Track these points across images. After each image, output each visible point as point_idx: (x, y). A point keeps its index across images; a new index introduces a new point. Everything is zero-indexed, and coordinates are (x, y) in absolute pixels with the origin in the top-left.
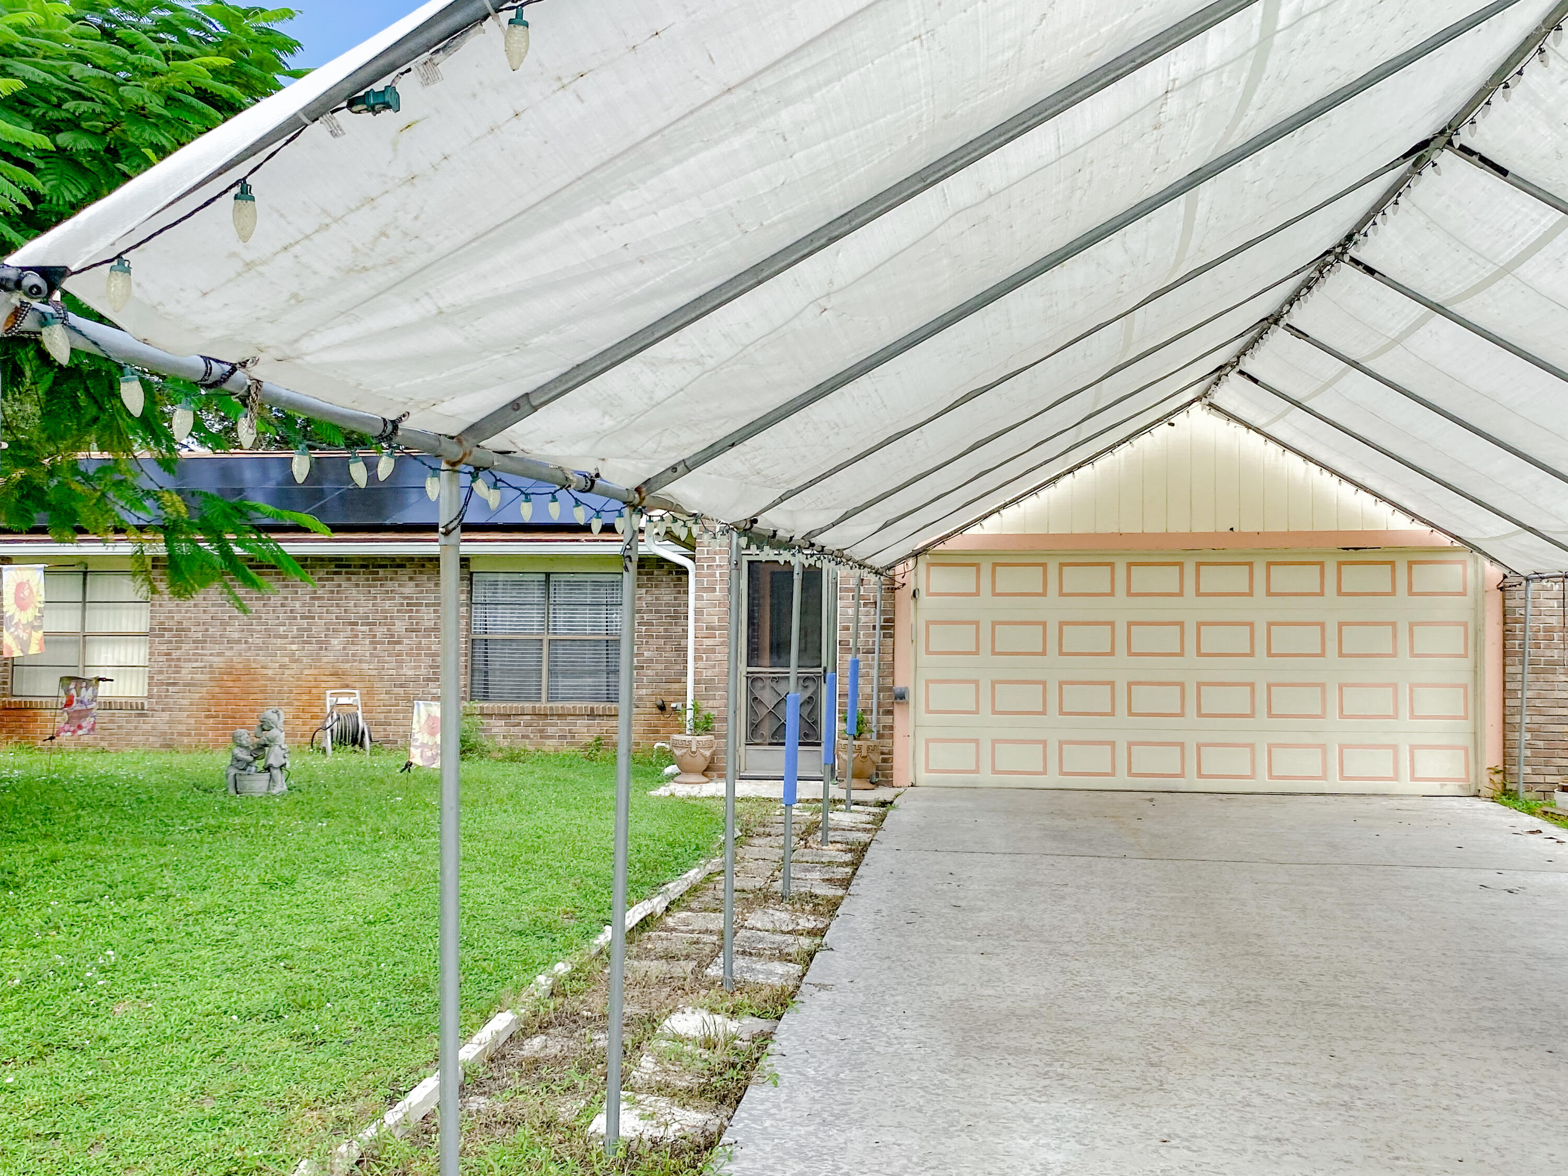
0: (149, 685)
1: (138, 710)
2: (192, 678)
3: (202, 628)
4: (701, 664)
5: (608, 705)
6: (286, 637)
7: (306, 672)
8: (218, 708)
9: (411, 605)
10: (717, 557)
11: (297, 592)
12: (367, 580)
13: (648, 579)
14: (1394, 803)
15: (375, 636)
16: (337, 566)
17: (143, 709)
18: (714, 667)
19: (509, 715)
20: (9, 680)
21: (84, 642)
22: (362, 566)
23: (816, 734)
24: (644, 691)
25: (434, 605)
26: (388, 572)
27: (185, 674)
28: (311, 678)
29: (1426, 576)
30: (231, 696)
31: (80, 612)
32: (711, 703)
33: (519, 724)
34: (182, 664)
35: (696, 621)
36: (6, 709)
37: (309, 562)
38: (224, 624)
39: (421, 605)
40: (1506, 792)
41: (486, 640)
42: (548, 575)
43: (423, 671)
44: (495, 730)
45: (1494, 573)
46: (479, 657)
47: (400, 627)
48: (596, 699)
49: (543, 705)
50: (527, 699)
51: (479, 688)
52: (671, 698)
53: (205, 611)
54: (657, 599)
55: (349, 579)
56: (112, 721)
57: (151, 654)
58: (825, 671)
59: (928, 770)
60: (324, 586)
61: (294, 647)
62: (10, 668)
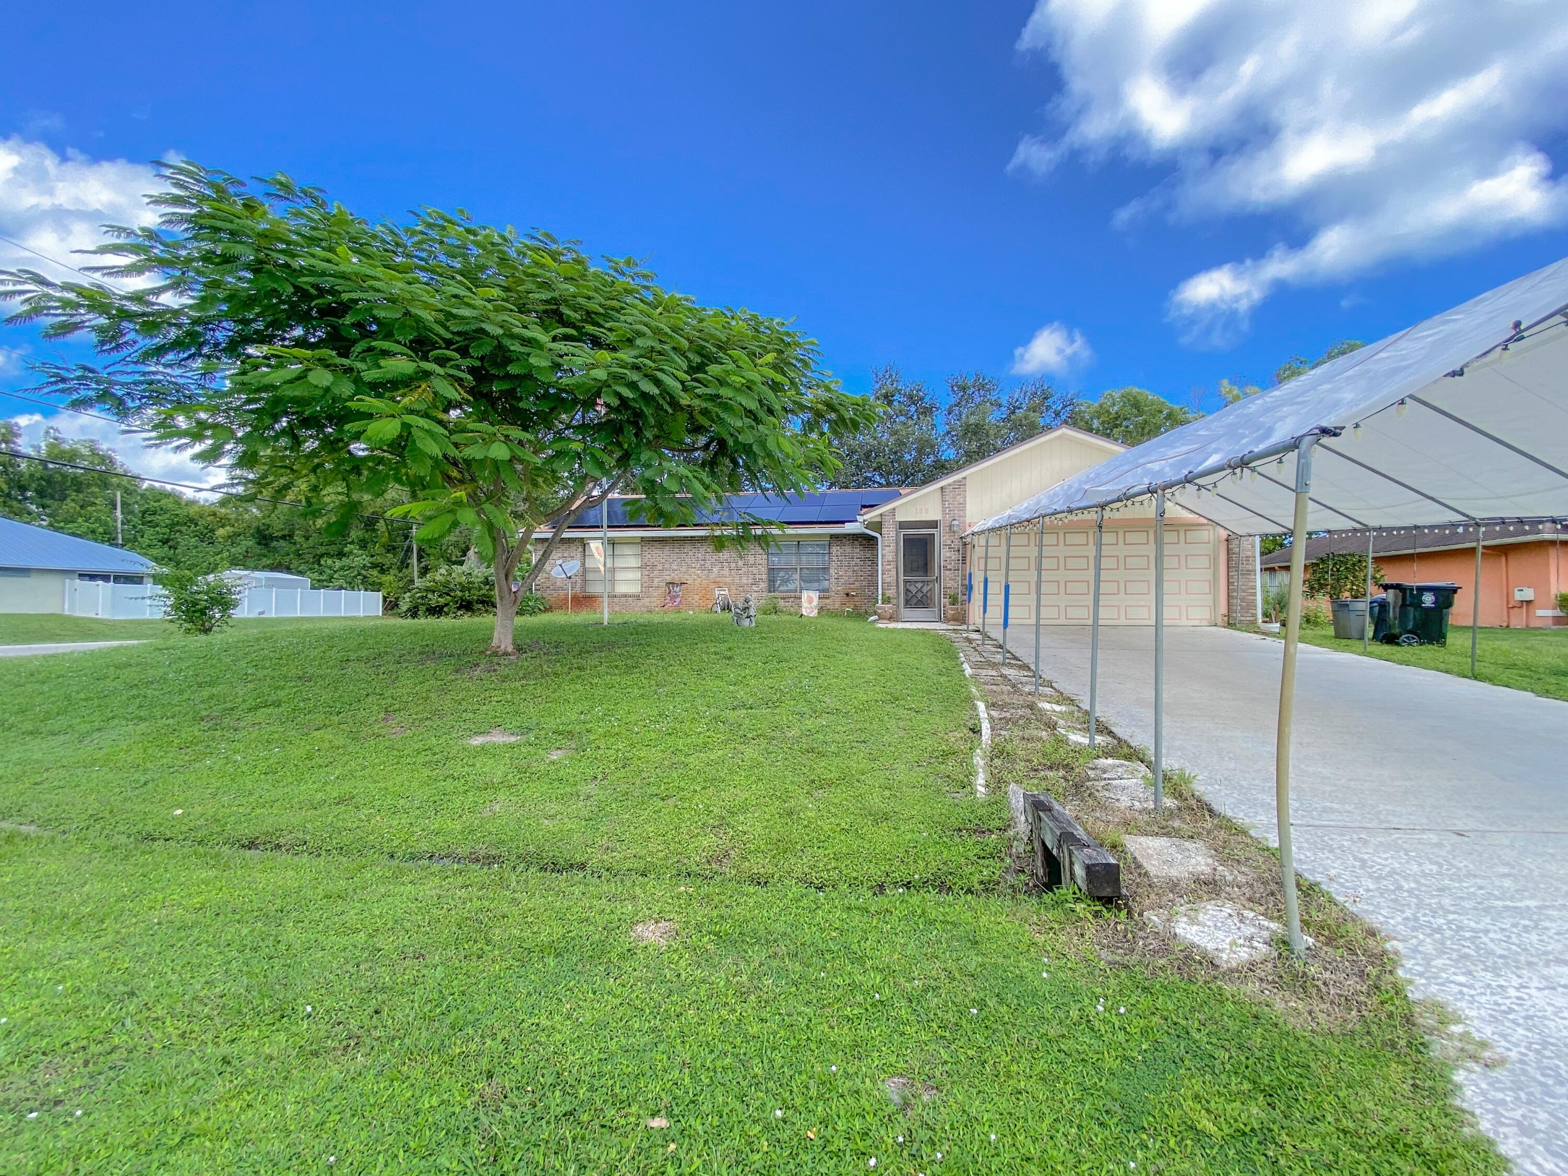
0: (641, 587)
1: (637, 597)
2: (658, 585)
3: (662, 565)
4: (885, 576)
5: (826, 594)
6: (696, 568)
7: (704, 582)
9: (745, 555)
10: (890, 533)
11: (699, 550)
13: (841, 543)
14: (1180, 629)
15: (730, 567)
17: (639, 597)
18: (890, 577)
19: (785, 598)
20: (590, 587)
21: (614, 571)
23: (933, 604)
24: (840, 588)
25: (753, 555)
27: (655, 584)
28: (705, 584)
29: (1192, 536)
31: (612, 559)
32: (889, 592)
33: (789, 602)
34: (654, 579)
35: (882, 558)
36: (584, 597)
38: (671, 563)
39: (749, 555)
40: (1229, 624)
41: (775, 568)
42: (800, 542)
43: (750, 581)
45: (1223, 534)
46: (772, 576)
47: (740, 563)
49: (798, 594)
50: (792, 591)
51: (773, 588)
52: (851, 591)
53: (663, 558)
54: (864, 550)
56: (626, 602)
57: (641, 575)
58: (936, 578)
61: (699, 572)
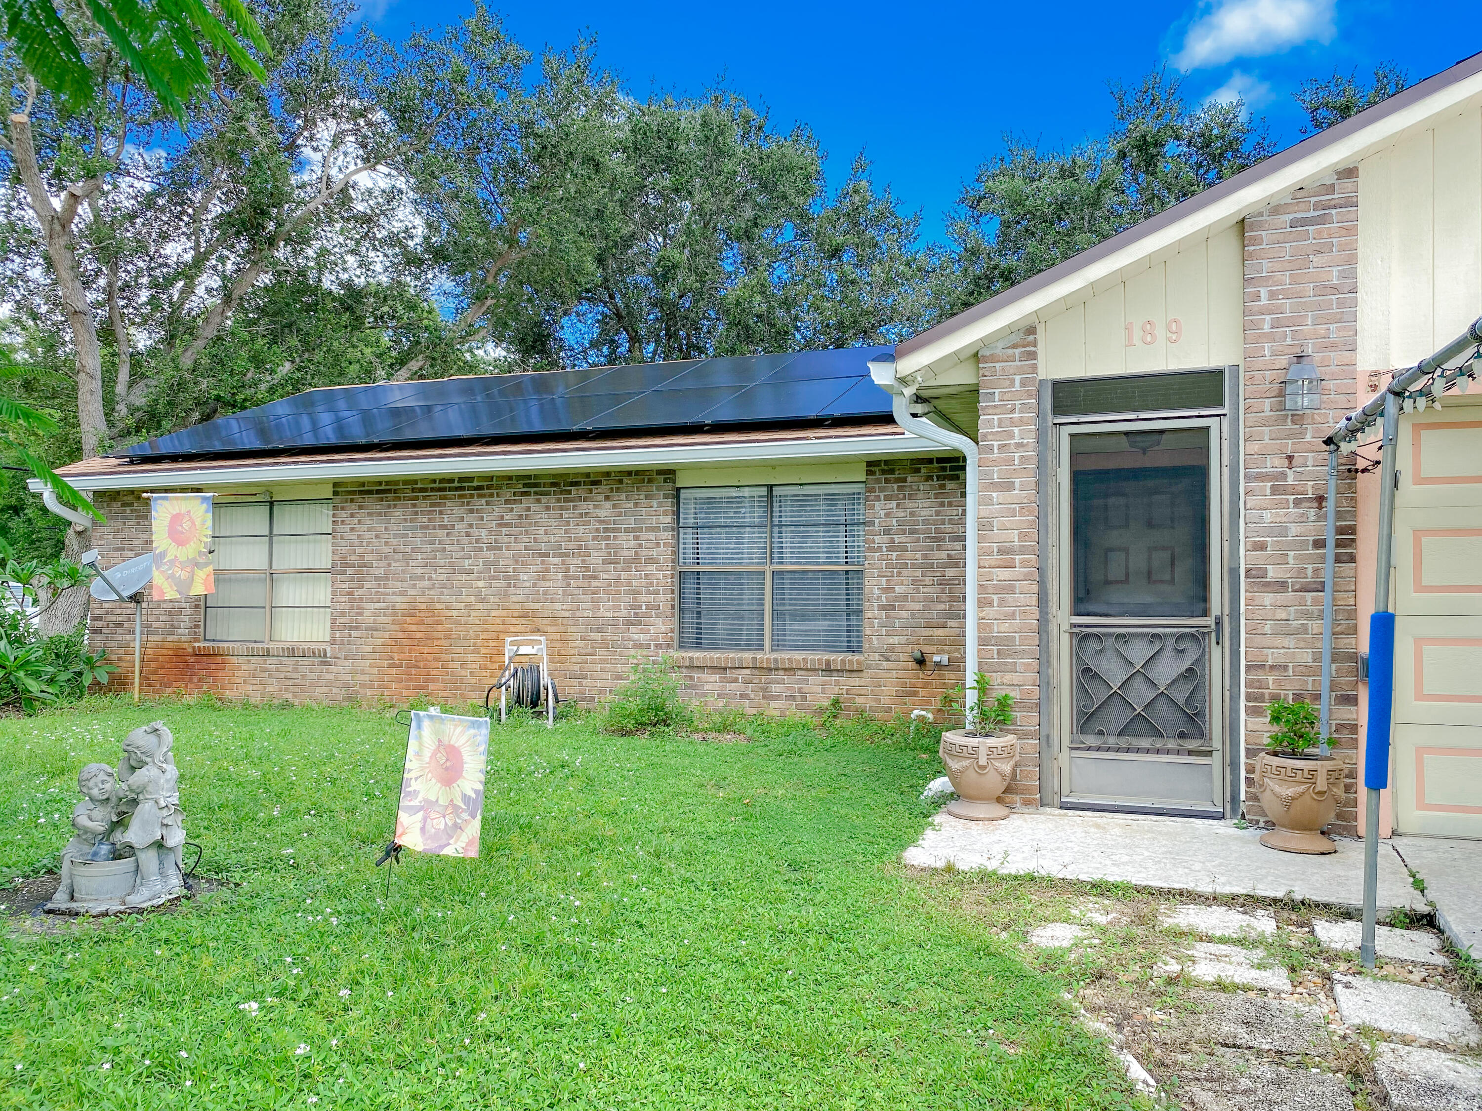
0: (332, 629)
1: (322, 658)
2: (375, 622)
3: (384, 563)
4: (988, 612)
5: (850, 656)
6: (471, 572)
7: (493, 613)
8: (402, 656)
9: (609, 530)
10: (1016, 430)
11: (482, 519)
12: (559, 501)
13: (900, 488)
15: (568, 570)
16: (525, 485)
17: (325, 656)
18: (1013, 616)
19: (725, 669)
20: (202, 624)
21: (272, 580)
22: (553, 484)
23: (1202, 735)
24: (896, 640)
25: (634, 530)
26: (581, 491)
27: (368, 618)
28: (498, 621)
30: (415, 642)
31: (266, 547)
32: (1008, 678)
33: (736, 681)
34: (365, 605)
35: (981, 539)
36: (196, 655)
37: (494, 482)
38: (407, 558)
39: (618, 530)
41: (698, 573)
42: (770, 487)
43: (624, 613)
44: (707, 687)
46: (690, 595)
47: (596, 557)
48: (833, 648)
49: (766, 656)
50: (748, 647)
51: (690, 634)
52: (933, 649)
53: (386, 543)
54: (912, 514)
55: (539, 501)
56: (296, 670)
57: (334, 593)
58: (1219, 622)
59: (1422, 805)
60: (512, 510)
61: (481, 584)
62: (202, 611)
